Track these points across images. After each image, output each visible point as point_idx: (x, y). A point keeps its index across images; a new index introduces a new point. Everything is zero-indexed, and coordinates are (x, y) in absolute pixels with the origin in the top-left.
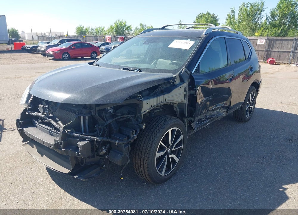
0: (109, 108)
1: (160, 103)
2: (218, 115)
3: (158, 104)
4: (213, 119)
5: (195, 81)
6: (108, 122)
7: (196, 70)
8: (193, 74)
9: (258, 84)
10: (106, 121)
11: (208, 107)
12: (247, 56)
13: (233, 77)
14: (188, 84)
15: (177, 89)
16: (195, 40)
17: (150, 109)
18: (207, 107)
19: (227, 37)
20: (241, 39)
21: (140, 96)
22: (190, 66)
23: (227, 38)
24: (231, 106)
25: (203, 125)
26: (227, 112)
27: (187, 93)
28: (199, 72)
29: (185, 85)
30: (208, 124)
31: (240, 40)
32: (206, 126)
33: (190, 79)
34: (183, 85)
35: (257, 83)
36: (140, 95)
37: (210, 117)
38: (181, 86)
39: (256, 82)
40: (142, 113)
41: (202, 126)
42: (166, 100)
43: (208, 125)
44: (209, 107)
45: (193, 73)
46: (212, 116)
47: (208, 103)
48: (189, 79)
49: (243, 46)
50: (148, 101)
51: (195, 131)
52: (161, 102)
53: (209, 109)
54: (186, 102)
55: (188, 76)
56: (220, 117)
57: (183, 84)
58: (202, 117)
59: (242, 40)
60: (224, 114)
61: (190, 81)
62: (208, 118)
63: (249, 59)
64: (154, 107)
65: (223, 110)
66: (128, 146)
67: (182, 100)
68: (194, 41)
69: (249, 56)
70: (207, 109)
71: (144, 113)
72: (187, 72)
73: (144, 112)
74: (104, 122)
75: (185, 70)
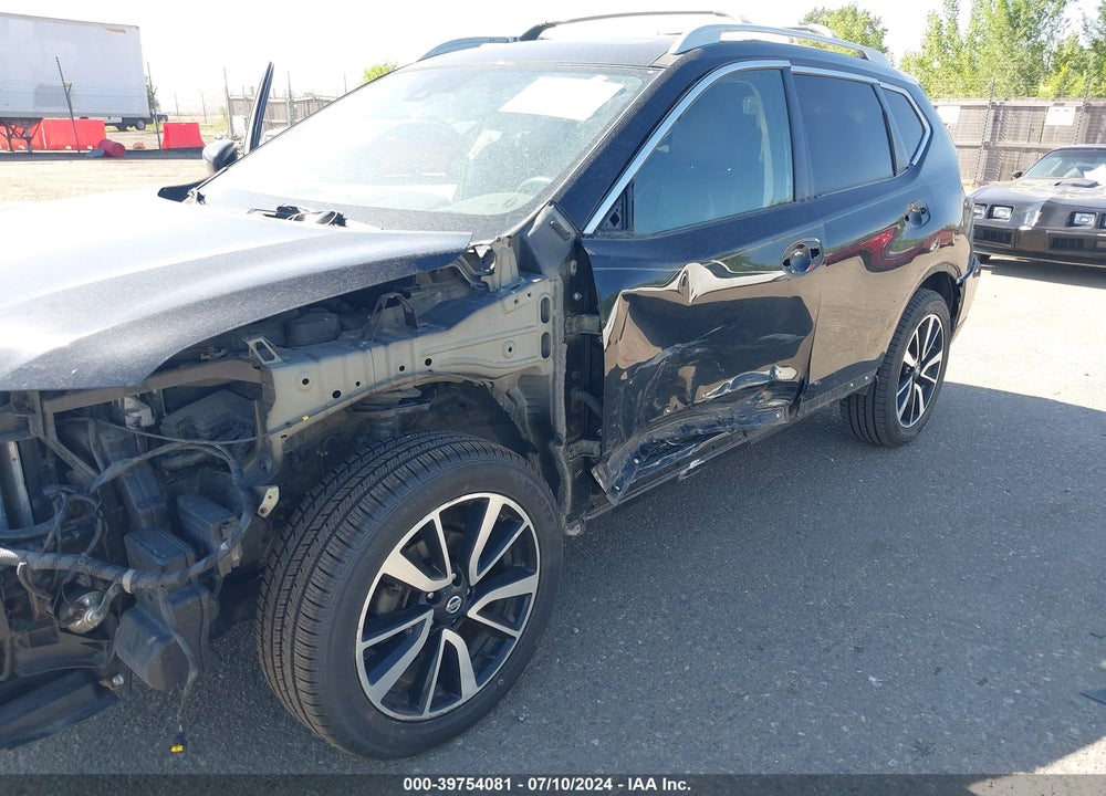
0: (129, 403)
1: (389, 380)
2: (747, 422)
3: (381, 383)
4: (723, 442)
5: (595, 269)
6: (108, 475)
7: (612, 217)
8: (590, 236)
9: (958, 281)
10: (101, 466)
11: (689, 388)
12: (903, 160)
13: (815, 252)
14: (560, 283)
15: (495, 308)
16: (624, 78)
17: (326, 407)
18: (684, 390)
19: (795, 69)
20: (875, 81)
21: (260, 346)
22: (576, 198)
23: (795, 74)
24: (813, 380)
25: (667, 471)
26: (794, 406)
27: (556, 327)
28: (627, 226)
29: (546, 287)
30: (693, 465)
31: (872, 85)
32: (684, 472)
33: (573, 263)
34: (530, 289)
35: (951, 277)
36: (261, 340)
37: (707, 431)
38: (522, 296)
39: (945, 274)
40: (273, 432)
41: (661, 474)
42: (428, 362)
43: (696, 468)
44: (694, 391)
45: (590, 229)
46: (720, 428)
47: (688, 372)
48: (568, 260)
49: (884, 114)
50: (310, 369)
51: (614, 501)
52: (395, 371)
53: (693, 398)
54: (553, 369)
55: (566, 247)
56: (762, 429)
57: (530, 283)
58: (664, 431)
59: (883, 85)
60: (781, 418)
61: (573, 271)
62: (698, 439)
63: (914, 170)
64: (350, 397)
65: (772, 399)
66: (196, 598)
67: (530, 363)
68: (619, 82)
69: (911, 161)
70: (682, 400)
71: (289, 432)
72: (556, 227)
73: (288, 424)
74: (91, 471)
75: (549, 217)
